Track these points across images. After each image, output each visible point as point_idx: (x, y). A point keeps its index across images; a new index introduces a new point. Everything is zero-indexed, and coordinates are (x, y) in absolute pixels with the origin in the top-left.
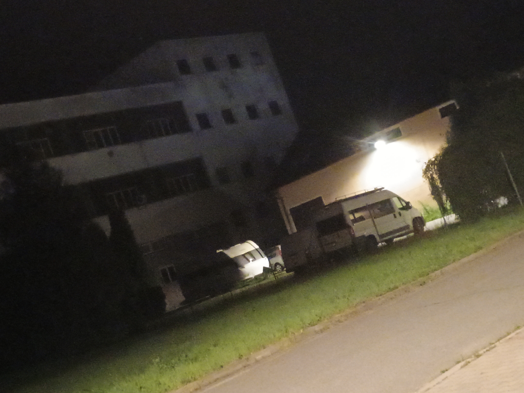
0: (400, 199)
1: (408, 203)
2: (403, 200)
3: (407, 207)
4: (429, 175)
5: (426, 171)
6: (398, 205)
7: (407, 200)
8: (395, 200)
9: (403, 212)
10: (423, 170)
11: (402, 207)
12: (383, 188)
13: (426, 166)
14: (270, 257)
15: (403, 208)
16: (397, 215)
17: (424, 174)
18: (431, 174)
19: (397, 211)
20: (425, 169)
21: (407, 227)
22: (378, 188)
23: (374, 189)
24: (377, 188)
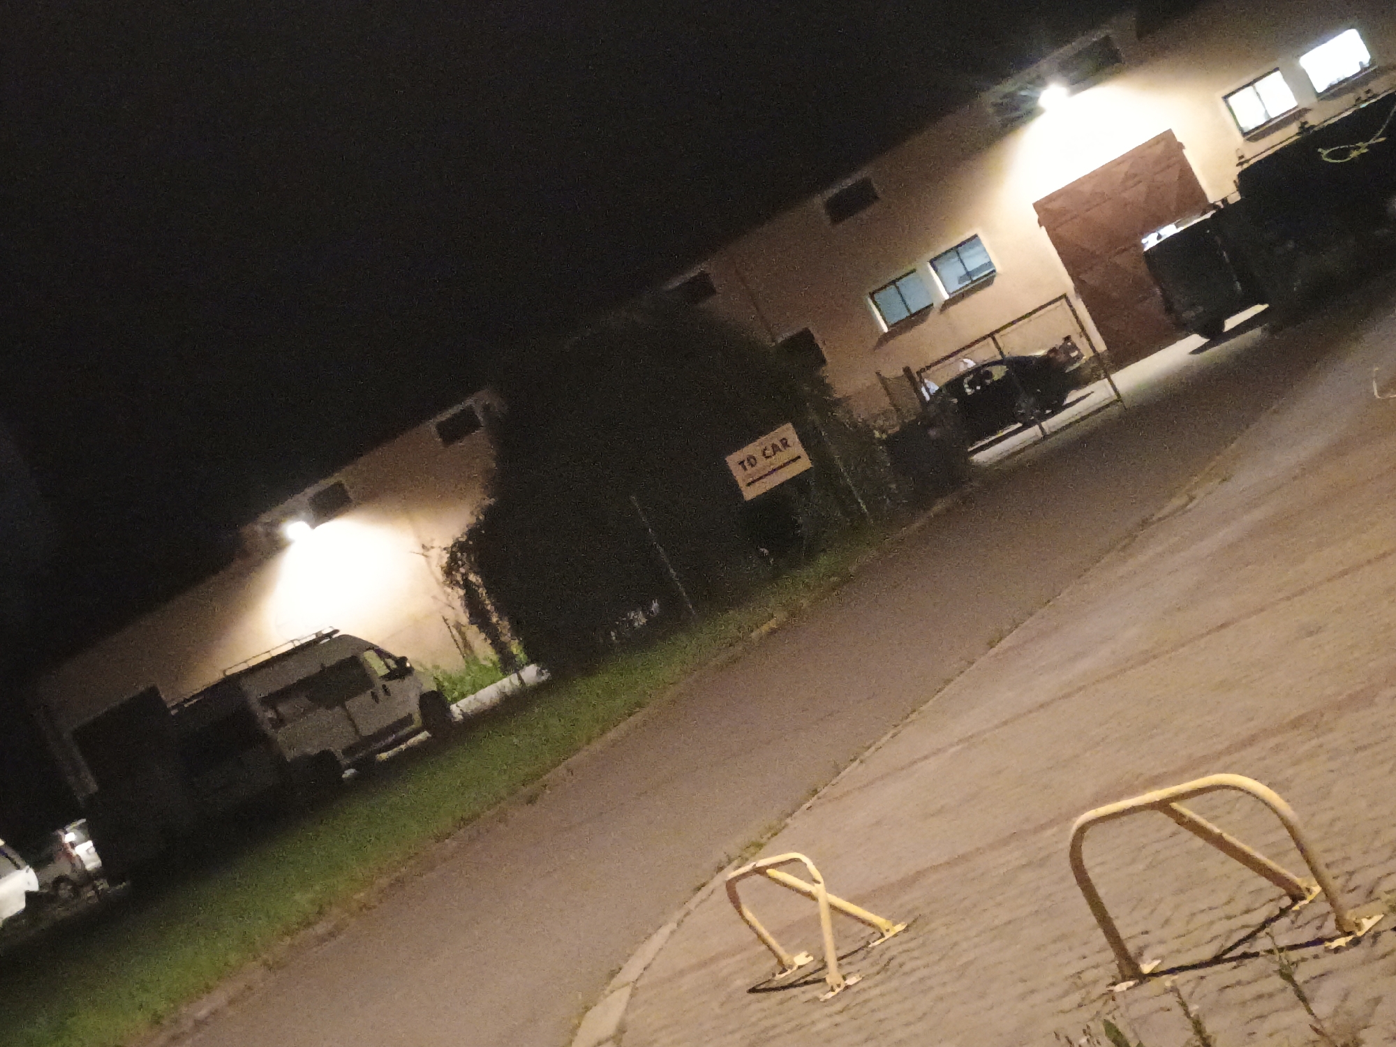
0: (381, 654)
1: (401, 661)
2: (390, 656)
3: (401, 669)
4: (459, 578)
5: (449, 571)
6: (379, 667)
7: (398, 654)
8: (370, 657)
9: (393, 685)
10: (442, 568)
11: (388, 671)
12: (336, 631)
13: (448, 555)
14: (37, 866)
15: (391, 676)
16: (381, 693)
17: (447, 577)
18: (463, 575)
19: (379, 684)
20: (446, 563)
21: (408, 720)
22: (325, 632)
23: (314, 637)
24: (320, 632)
